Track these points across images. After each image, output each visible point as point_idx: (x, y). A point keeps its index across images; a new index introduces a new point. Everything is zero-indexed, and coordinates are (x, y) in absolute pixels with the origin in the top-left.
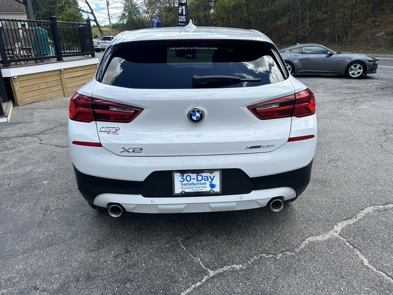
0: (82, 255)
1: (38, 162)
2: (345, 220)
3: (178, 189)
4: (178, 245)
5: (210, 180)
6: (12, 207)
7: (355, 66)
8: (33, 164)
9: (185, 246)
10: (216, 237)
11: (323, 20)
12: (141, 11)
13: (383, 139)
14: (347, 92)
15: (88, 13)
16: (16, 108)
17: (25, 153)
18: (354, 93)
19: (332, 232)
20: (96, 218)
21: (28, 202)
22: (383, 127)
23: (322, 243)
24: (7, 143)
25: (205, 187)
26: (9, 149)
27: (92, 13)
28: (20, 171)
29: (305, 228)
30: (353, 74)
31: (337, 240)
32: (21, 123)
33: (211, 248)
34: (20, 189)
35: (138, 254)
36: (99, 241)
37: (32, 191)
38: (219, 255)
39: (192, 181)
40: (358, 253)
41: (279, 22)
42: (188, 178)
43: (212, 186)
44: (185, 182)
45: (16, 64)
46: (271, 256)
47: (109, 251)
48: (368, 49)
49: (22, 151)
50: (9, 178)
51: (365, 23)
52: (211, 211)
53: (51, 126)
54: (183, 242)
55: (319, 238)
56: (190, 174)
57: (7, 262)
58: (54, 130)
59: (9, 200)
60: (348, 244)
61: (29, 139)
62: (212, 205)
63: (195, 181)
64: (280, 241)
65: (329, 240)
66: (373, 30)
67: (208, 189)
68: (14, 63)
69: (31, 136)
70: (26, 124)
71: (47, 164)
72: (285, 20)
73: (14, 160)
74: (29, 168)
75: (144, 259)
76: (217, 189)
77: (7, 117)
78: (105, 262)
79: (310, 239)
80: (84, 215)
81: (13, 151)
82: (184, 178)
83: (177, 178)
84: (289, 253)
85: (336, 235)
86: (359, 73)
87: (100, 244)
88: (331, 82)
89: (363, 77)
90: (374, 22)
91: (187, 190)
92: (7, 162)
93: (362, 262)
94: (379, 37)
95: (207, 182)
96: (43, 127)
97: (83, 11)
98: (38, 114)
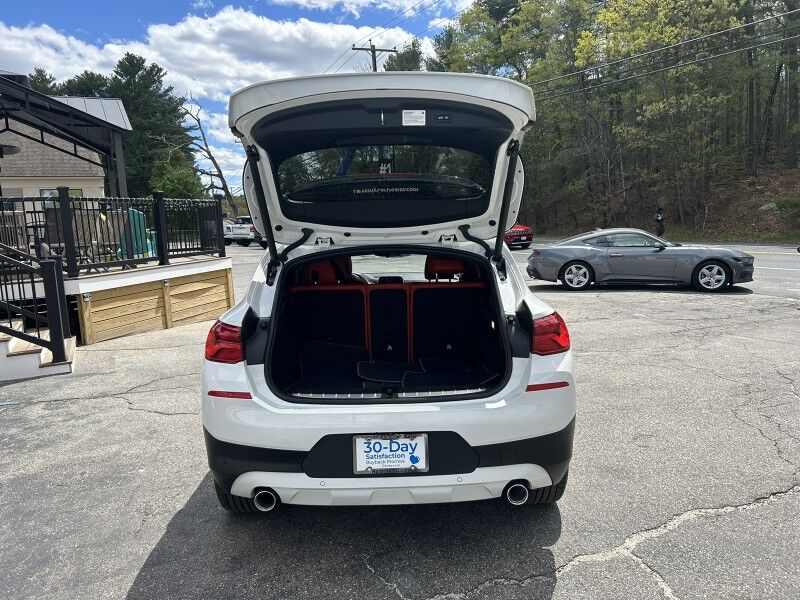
0: (207, 578)
1: (128, 439)
2: (647, 530)
3: (361, 464)
4: (362, 566)
5: (410, 450)
6: (90, 508)
7: (711, 269)
8: (120, 442)
9: (374, 567)
10: (426, 554)
11: (653, 183)
12: (310, 170)
13: (741, 400)
14: (692, 317)
15: (211, 175)
16: (82, 348)
17: (105, 424)
18: (706, 319)
19: (620, 549)
20: (229, 524)
21: (115, 501)
22: (746, 381)
23: (600, 564)
24: (74, 408)
25: (404, 461)
26: (78, 418)
27: (220, 175)
28: (98, 453)
29: (576, 541)
30: (708, 284)
31: (626, 560)
32: (93, 374)
33: (416, 570)
34: (102, 481)
35: (296, 576)
36: (234, 558)
37: (121, 485)
38: (428, 578)
39: (383, 451)
40: (659, 579)
41: (570, 188)
42: (377, 447)
43: (414, 460)
44: (373, 453)
45: (88, 273)
46: (512, 582)
47: (250, 572)
48: (746, 235)
49: (99, 421)
50: (82, 464)
51: (736, 187)
52: (412, 502)
53: (147, 380)
54: (371, 561)
55: (598, 557)
56: (381, 441)
57: (90, 587)
58: (153, 386)
59: (84, 498)
60: (643, 566)
61: (110, 401)
62: (414, 491)
63: (387, 452)
64: (531, 561)
65: (612, 560)
66: (753, 199)
67: (407, 464)
68: (85, 270)
69: (113, 395)
70: (104, 377)
71: (143, 442)
72: (580, 183)
73: (88, 435)
74: (115, 448)
75: (307, 584)
76: (422, 465)
77: (70, 363)
78: (245, 587)
79: (582, 558)
80: (209, 520)
81: (85, 421)
82: (371, 446)
83: (360, 445)
84: (544, 579)
85: (627, 553)
86: (718, 281)
87: (236, 563)
88: (664, 299)
89: (727, 289)
90: (752, 184)
91: (376, 467)
92: (76, 439)
93: (661, 592)
94: (765, 212)
95: (406, 453)
96: (132, 381)
97: (203, 172)
98: (121, 360)
